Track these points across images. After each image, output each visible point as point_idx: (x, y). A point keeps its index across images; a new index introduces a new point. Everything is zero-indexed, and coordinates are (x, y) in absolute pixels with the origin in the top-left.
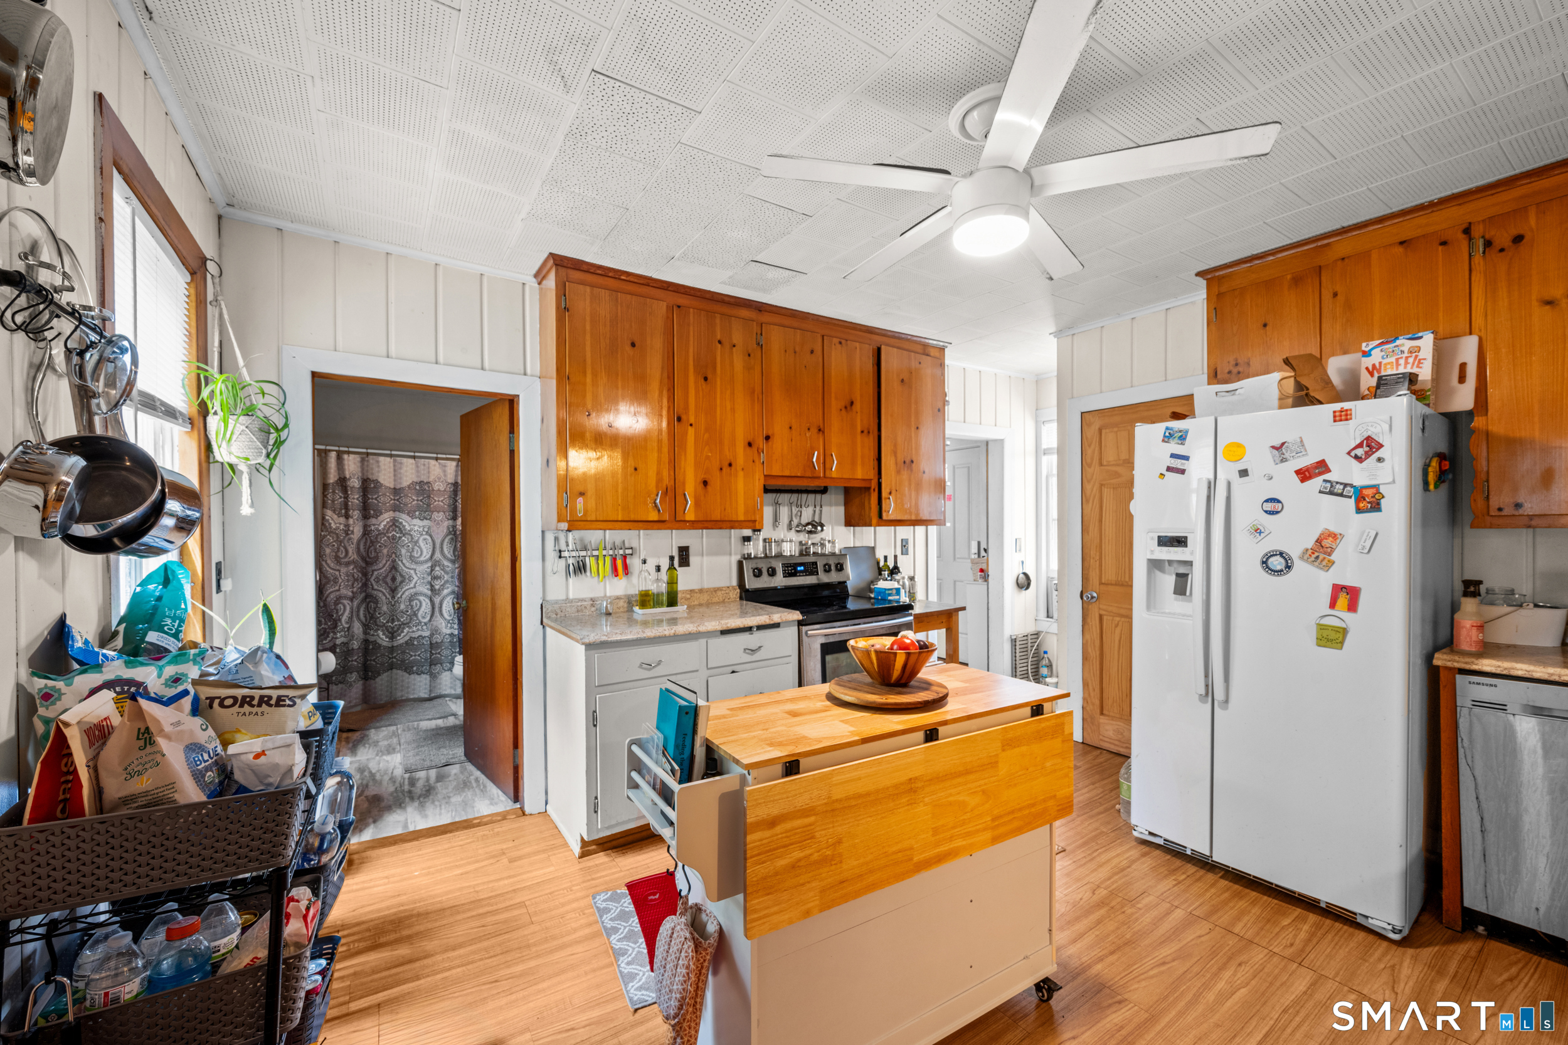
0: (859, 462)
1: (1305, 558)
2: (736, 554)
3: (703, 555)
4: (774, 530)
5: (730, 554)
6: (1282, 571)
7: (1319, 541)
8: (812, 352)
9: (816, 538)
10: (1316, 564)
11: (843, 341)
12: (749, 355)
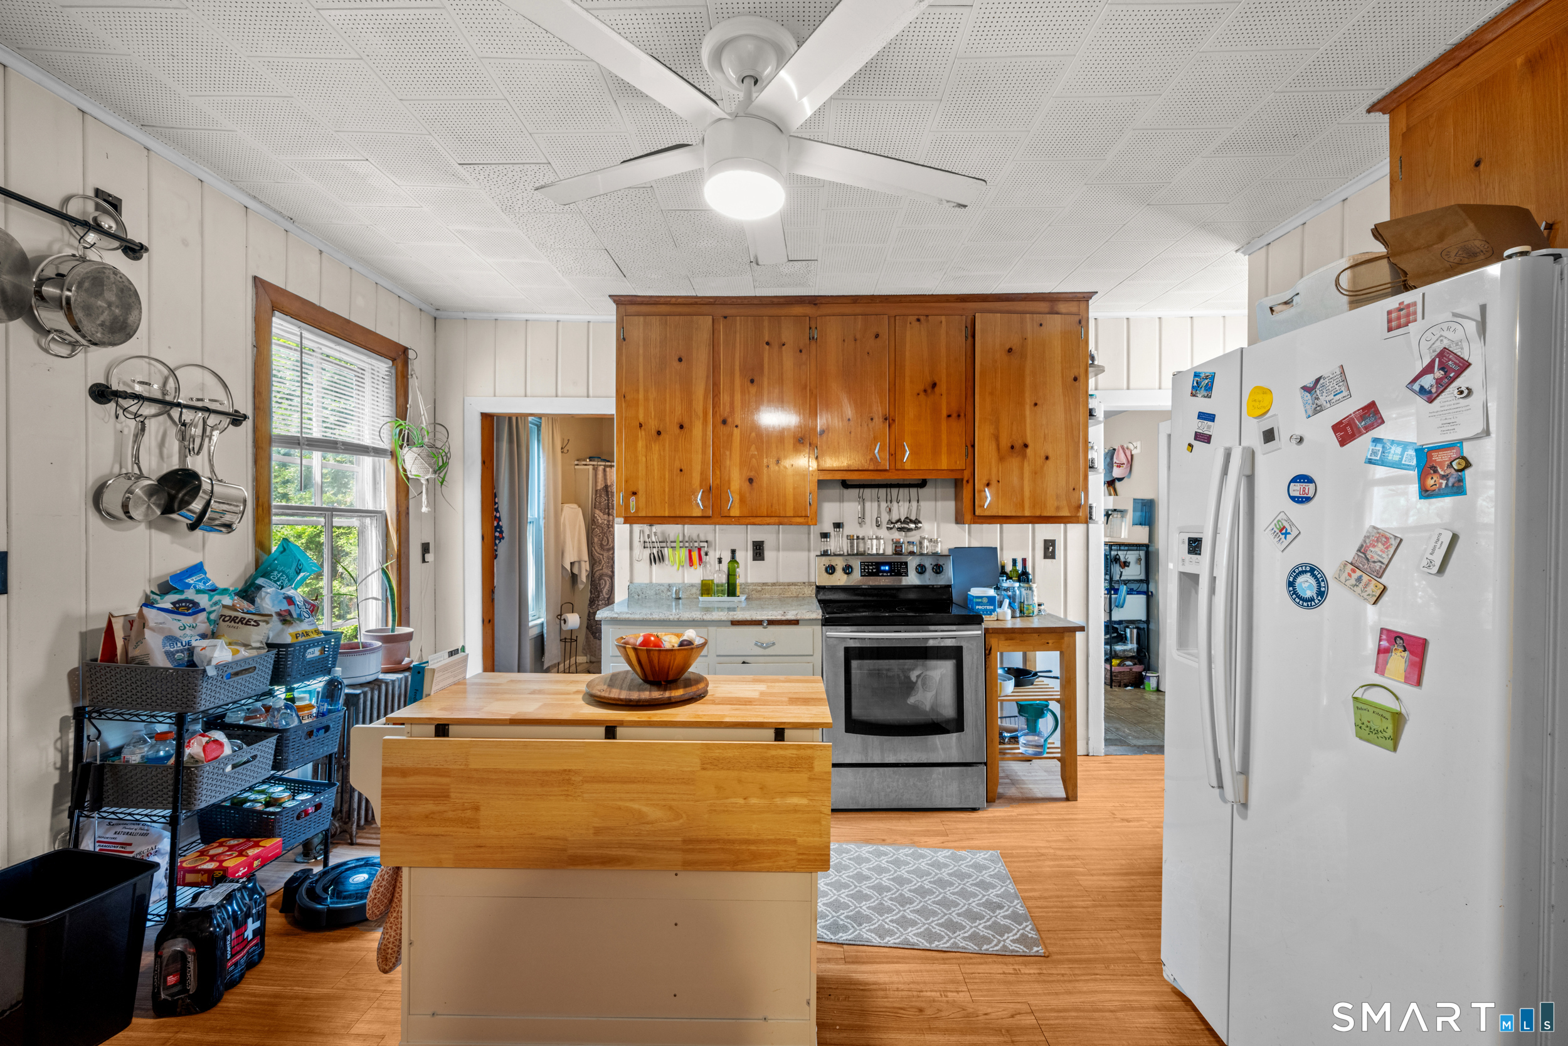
0: (944, 449)
1: (1343, 579)
2: (814, 550)
3: (779, 550)
4: (861, 527)
5: (809, 550)
6: (1312, 599)
7: (1363, 550)
8: (877, 336)
9: (914, 537)
10: (1358, 590)
11: (922, 318)
12: (801, 351)
